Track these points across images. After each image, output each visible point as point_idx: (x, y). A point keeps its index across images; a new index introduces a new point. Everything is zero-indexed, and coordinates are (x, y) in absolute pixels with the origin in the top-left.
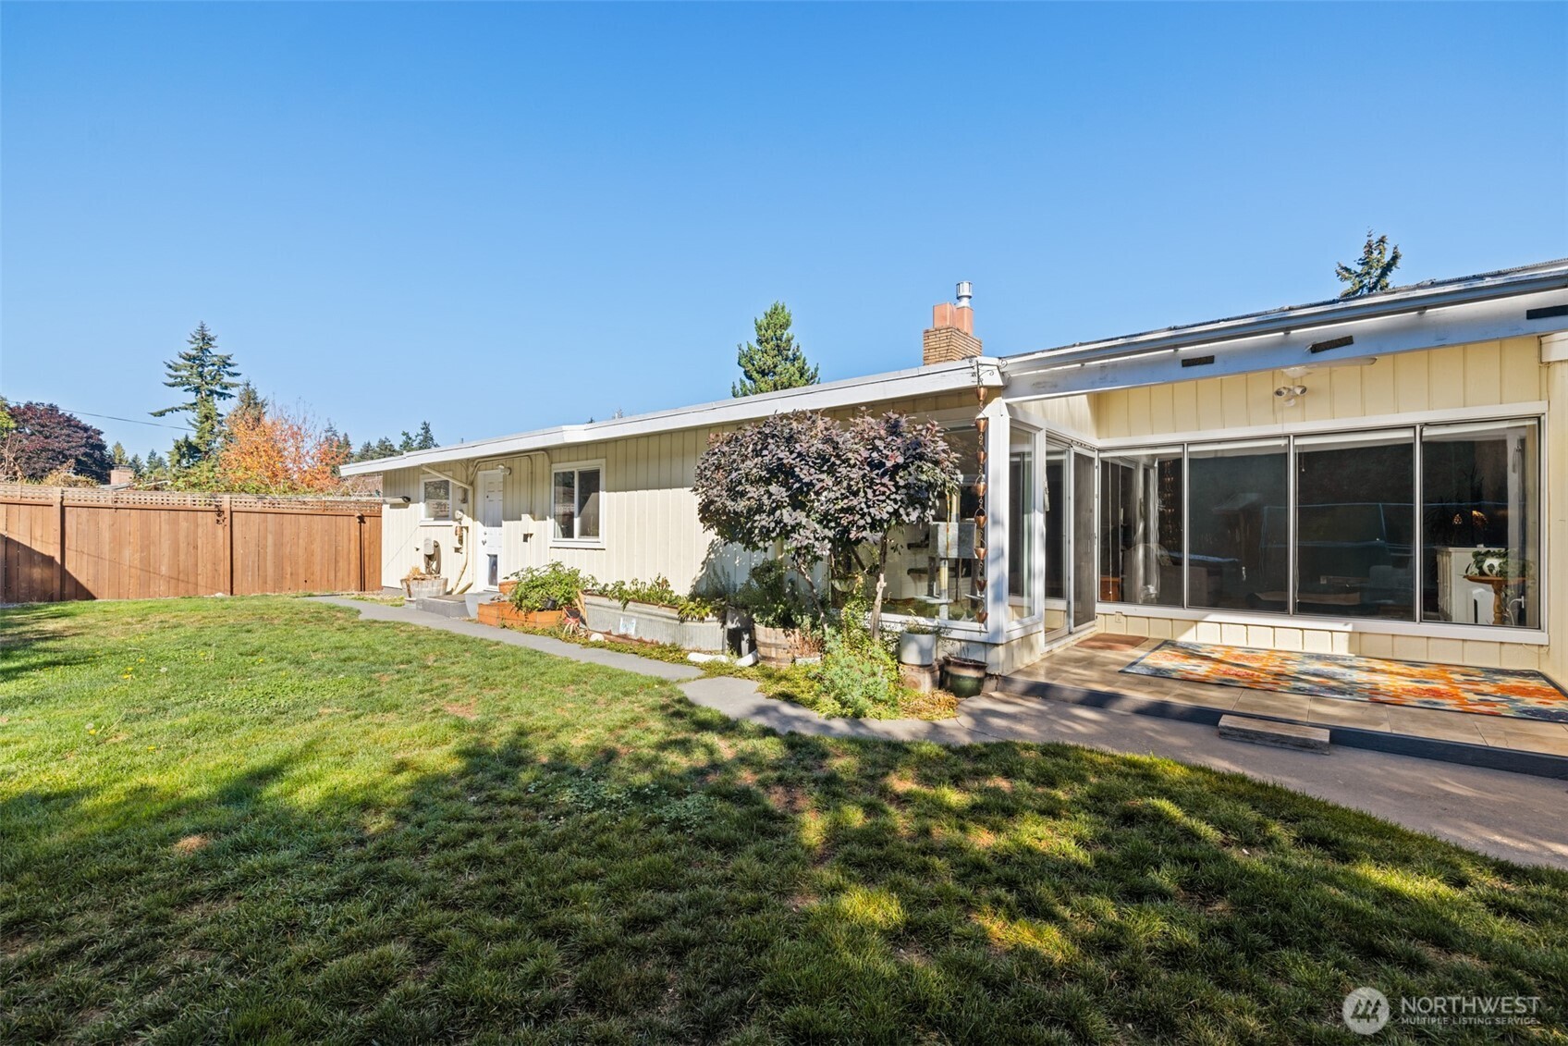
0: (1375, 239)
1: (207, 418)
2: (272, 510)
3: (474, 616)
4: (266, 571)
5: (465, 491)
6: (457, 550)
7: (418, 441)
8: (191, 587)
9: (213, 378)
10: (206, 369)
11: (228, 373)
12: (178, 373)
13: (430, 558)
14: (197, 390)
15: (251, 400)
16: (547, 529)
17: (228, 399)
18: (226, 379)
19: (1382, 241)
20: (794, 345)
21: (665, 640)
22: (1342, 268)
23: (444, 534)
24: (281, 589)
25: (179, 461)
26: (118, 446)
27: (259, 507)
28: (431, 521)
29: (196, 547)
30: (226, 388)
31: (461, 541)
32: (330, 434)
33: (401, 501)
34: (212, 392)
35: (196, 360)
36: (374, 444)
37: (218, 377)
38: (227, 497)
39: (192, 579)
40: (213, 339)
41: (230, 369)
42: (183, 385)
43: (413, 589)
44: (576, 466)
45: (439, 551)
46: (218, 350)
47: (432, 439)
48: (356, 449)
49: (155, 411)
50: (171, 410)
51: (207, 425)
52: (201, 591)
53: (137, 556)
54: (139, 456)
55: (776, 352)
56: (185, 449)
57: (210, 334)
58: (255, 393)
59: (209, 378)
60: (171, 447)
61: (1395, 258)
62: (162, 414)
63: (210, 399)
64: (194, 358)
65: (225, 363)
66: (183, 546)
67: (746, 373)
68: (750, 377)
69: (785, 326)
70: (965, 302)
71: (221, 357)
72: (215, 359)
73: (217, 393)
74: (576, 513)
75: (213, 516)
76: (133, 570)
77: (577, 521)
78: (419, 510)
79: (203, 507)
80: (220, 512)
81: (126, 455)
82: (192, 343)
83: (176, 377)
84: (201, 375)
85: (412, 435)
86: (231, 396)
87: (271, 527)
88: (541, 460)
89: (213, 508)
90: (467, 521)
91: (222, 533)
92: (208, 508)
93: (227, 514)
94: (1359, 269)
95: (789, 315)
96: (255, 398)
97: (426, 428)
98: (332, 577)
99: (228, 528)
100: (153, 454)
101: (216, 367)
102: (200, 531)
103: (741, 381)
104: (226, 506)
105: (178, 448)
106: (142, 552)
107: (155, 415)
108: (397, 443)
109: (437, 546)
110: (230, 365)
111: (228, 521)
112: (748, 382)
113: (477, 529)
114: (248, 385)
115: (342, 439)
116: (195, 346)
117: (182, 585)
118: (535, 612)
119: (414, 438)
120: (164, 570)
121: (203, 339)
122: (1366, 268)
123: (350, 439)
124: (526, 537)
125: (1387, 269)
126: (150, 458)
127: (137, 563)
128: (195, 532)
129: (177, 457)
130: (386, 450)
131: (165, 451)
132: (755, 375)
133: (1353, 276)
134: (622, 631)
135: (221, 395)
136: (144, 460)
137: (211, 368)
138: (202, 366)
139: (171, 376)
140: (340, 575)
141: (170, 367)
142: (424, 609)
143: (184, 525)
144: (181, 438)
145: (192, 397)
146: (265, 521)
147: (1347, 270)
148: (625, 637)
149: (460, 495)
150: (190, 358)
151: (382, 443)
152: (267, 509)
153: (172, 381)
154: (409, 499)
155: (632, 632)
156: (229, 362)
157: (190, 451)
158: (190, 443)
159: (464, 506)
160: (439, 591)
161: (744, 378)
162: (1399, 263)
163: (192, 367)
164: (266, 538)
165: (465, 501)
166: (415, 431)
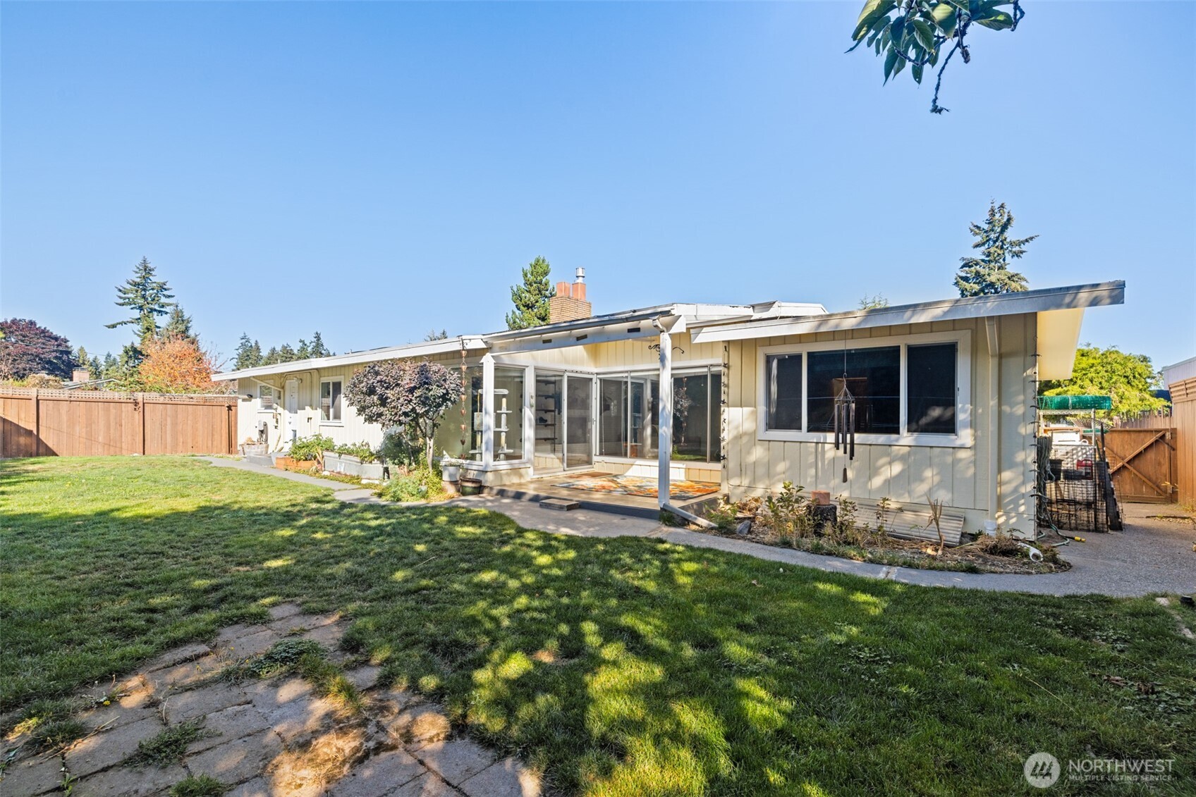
0: (997, 205)
1: (148, 329)
2: (170, 402)
3: (275, 466)
4: (166, 440)
5: (280, 392)
6: (276, 427)
7: (311, 347)
8: (118, 450)
9: (153, 300)
10: (148, 293)
11: (164, 295)
12: (126, 296)
13: (262, 432)
14: (141, 308)
15: (179, 318)
16: (318, 414)
17: (164, 315)
18: (163, 300)
19: (1002, 206)
20: (550, 287)
21: (355, 474)
22: (975, 226)
23: (268, 418)
24: (176, 452)
25: (127, 362)
26: (82, 349)
27: (161, 400)
28: (263, 410)
29: (121, 425)
30: (163, 306)
31: (277, 422)
32: (244, 341)
33: (246, 397)
34: (152, 310)
35: (141, 286)
36: (278, 348)
37: (156, 299)
38: (141, 394)
39: (118, 445)
40: (153, 270)
41: (166, 293)
42: (131, 304)
43: (246, 450)
44: (331, 379)
45: (267, 428)
46: (157, 278)
47: (322, 345)
48: (265, 352)
49: (109, 324)
50: (121, 323)
51: (148, 335)
52: (124, 452)
53: (84, 430)
54: (98, 357)
55: (537, 292)
56: (131, 353)
57: (150, 266)
58: (182, 313)
59: (150, 299)
60: (121, 352)
61: (1009, 220)
62: (114, 326)
63: (151, 314)
64: (139, 284)
65: (162, 287)
66: (113, 424)
67: (517, 306)
68: (519, 309)
69: (546, 273)
70: (580, 280)
71: (158, 283)
72: (154, 285)
73: (155, 310)
74: (331, 405)
75: (132, 406)
76: (81, 439)
77: (331, 411)
78: (257, 402)
79: (125, 401)
80: (136, 403)
81: (88, 356)
82: (136, 272)
83: (125, 299)
84: (144, 297)
85: (307, 342)
86: (166, 313)
87: (169, 413)
88: (315, 374)
89: (132, 401)
90: (280, 410)
91: (138, 416)
92: (128, 401)
93: (141, 405)
94: (986, 227)
95: (548, 266)
96: (182, 317)
97: (318, 337)
98: (210, 445)
99: (142, 413)
100: (109, 356)
101: (155, 291)
102: (123, 414)
103: (514, 312)
104: (140, 400)
105: (126, 352)
106: (87, 427)
107: (109, 327)
108: (296, 347)
109: (265, 425)
110: (166, 290)
111: (141, 409)
112: (517, 312)
113: (285, 415)
114: (177, 306)
115: (253, 345)
116: (139, 275)
117: (112, 449)
118: (301, 461)
119: (308, 344)
120: (101, 439)
121: (145, 270)
122: (991, 226)
123: (260, 344)
124: (309, 419)
125: (1004, 227)
126: (106, 358)
127: (84, 435)
128: (121, 416)
129: (126, 359)
130: (288, 356)
131: (118, 353)
132: (522, 307)
133: (982, 232)
134: (338, 470)
135: (160, 312)
136: (102, 360)
137: (151, 291)
138: (145, 290)
139: (120, 298)
140: (215, 443)
141: (120, 291)
142: (251, 462)
143: (113, 411)
144: (128, 345)
145: (136, 314)
146: (166, 409)
147: (978, 227)
148: (339, 473)
149: (277, 395)
150: (136, 284)
151: (284, 348)
152: (166, 402)
153: (121, 301)
154: (251, 396)
155: (342, 471)
156: (165, 287)
157: (135, 354)
158: (135, 349)
159: (279, 401)
160: (262, 452)
161: (516, 310)
162: (1013, 223)
163: (137, 291)
164: (166, 420)
165: (279, 398)
166: (310, 339)
